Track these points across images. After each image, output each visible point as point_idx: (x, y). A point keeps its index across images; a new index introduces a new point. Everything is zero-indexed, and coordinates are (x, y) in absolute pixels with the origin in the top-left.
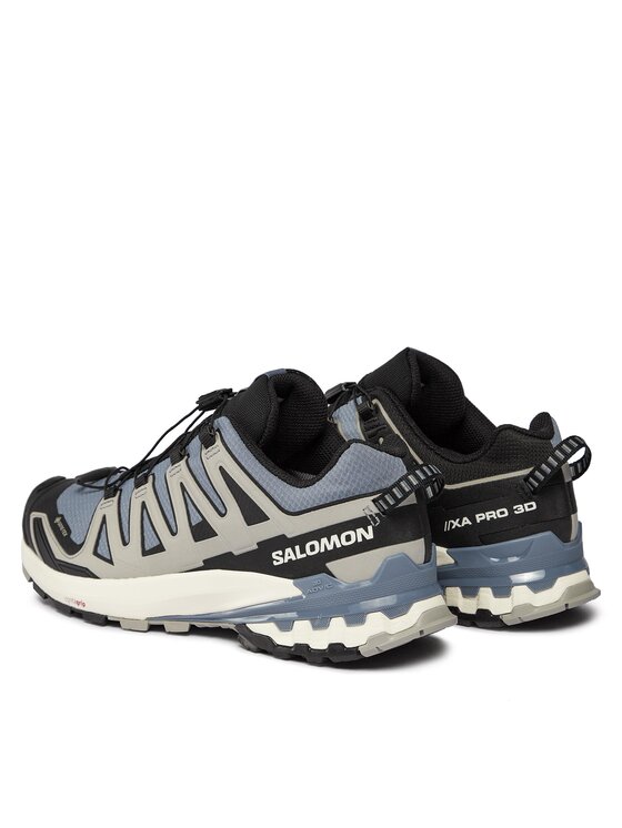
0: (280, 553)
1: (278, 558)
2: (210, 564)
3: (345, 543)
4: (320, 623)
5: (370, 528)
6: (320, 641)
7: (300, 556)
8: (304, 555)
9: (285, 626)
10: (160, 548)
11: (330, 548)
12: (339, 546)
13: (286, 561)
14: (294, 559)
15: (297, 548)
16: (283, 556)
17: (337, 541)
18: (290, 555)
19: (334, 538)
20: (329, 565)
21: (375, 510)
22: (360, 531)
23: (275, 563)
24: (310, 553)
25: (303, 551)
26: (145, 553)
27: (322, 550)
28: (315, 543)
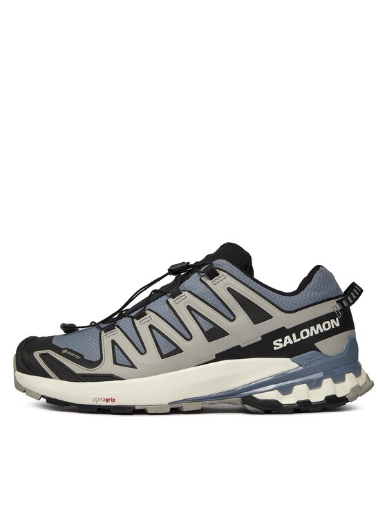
0: (280, 340)
1: (278, 344)
2: (220, 357)
3: (326, 329)
4: (315, 384)
5: (337, 319)
6: (317, 396)
7: (296, 340)
8: (299, 340)
9: (286, 390)
10: (178, 350)
11: (317, 333)
12: (322, 331)
13: (285, 345)
14: (291, 343)
15: (294, 335)
16: (283, 342)
17: (320, 328)
18: (288, 340)
19: (319, 326)
20: (317, 345)
21: (339, 308)
22: (333, 321)
23: (275, 348)
24: (303, 337)
25: (298, 336)
26: (163, 356)
27: (312, 335)
28: (307, 330)
